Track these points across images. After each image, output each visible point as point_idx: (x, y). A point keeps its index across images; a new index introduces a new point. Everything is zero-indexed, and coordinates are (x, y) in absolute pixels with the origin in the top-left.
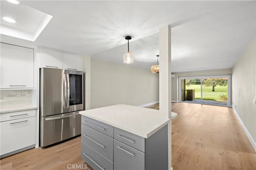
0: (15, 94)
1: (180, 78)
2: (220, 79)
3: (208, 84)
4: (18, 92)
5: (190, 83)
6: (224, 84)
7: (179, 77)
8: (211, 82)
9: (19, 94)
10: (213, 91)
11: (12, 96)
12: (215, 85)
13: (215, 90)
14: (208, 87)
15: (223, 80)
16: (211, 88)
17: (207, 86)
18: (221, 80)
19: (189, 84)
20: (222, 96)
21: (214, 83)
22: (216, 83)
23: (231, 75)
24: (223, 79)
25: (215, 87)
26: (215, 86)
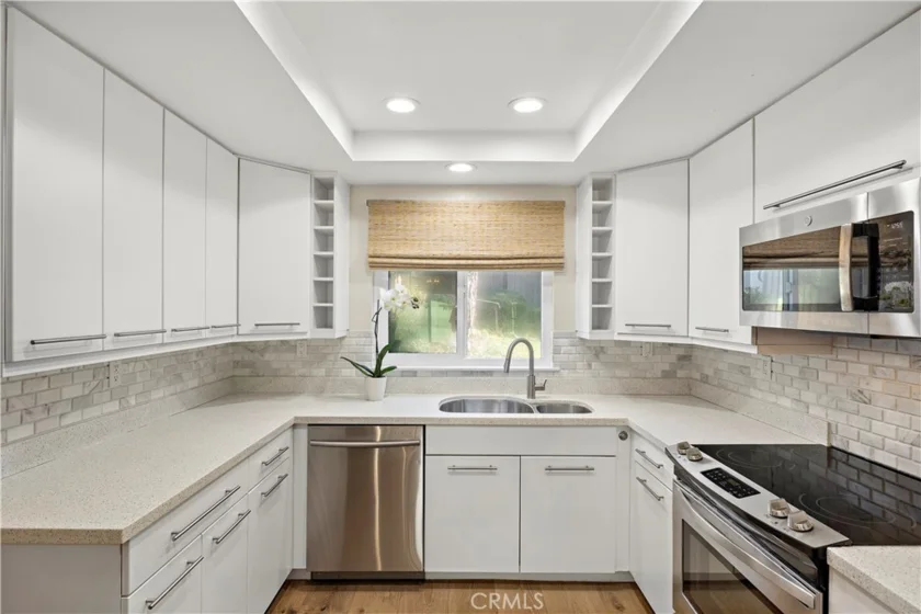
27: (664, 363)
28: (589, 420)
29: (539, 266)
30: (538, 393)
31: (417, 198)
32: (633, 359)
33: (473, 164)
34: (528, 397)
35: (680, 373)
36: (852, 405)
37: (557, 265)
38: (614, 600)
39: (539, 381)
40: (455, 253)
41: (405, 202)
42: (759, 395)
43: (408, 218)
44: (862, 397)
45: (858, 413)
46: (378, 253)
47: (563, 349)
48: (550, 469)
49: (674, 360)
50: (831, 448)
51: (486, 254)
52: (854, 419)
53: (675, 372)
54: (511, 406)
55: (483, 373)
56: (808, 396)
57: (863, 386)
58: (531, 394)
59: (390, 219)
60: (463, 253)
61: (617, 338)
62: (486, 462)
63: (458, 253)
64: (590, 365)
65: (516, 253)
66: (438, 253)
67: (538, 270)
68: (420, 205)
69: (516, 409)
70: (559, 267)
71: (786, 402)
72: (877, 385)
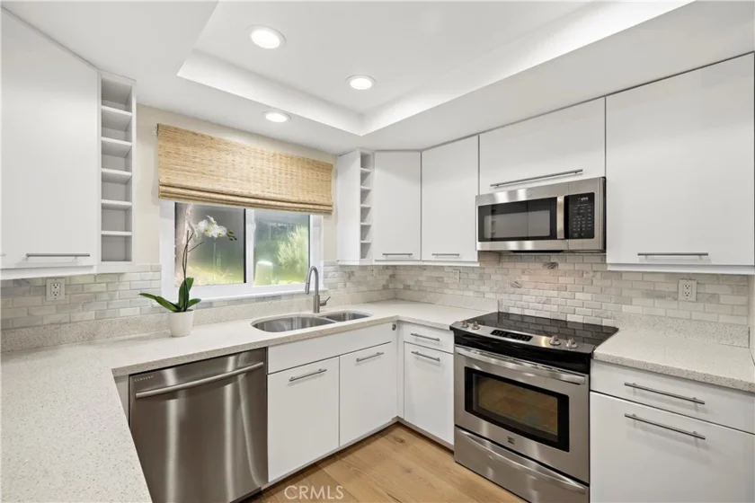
0: (672, 288)
4: (682, 283)
9: (689, 290)
11: (660, 296)
27: (383, 279)
28: (371, 321)
29: (311, 211)
30: (321, 308)
31: (217, 135)
32: (369, 278)
33: (289, 115)
34: (315, 312)
35: (391, 286)
36: (512, 290)
37: (327, 210)
38: (395, 438)
39: (322, 299)
40: (253, 193)
41: (203, 136)
42: (451, 292)
43: (205, 152)
44: (517, 285)
45: (514, 293)
46: (173, 182)
47: (330, 274)
48: (358, 360)
49: (388, 277)
50: (499, 312)
51: (279, 197)
52: (513, 297)
53: (388, 285)
54: (304, 322)
55: (274, 297)
56: (484, 288)
57: (517, 279)
58: (317, 310)
59: (186, 149)
60: (260, 194)
61: (375, 263)
62: (315, 367)
63: (256, 193)
64: (345, 285)
65: (301, 199)
66: (238, 191)
67: (307, 214)
68: (219, 142)
69: (308, 324)
70: (329, 213)
71: (471, 294)
72: (525, 278)
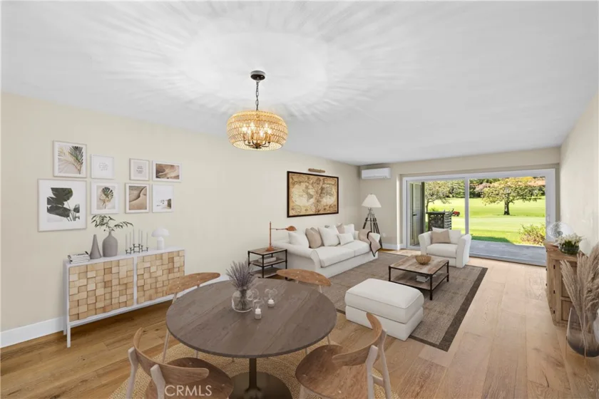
1: (405, 179)
2: (524, 186)
3: (494, 197)
5: (451, 195)
6: (533, 197)
7: (401, 176)
8: (501, 191)
10: (507, 213)
12: (511, 198)
13: (510, 212)
14: (493, 204)
15: (530, 186)
16: (501, 205)
17: (491, 202)
18: (526, 187)
19: (448, 197)
20: (529, 229)
21: (508, 194)
22: (513, 194)
23: (557, 167)
24: (529, 184)
25: (510, 204)
26: (511, 201)
